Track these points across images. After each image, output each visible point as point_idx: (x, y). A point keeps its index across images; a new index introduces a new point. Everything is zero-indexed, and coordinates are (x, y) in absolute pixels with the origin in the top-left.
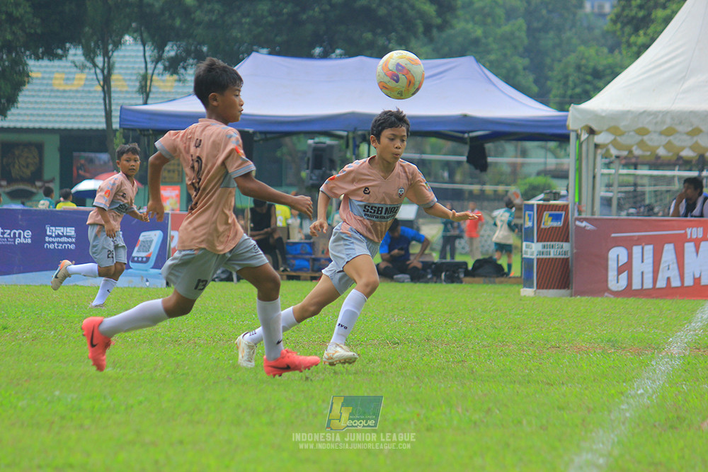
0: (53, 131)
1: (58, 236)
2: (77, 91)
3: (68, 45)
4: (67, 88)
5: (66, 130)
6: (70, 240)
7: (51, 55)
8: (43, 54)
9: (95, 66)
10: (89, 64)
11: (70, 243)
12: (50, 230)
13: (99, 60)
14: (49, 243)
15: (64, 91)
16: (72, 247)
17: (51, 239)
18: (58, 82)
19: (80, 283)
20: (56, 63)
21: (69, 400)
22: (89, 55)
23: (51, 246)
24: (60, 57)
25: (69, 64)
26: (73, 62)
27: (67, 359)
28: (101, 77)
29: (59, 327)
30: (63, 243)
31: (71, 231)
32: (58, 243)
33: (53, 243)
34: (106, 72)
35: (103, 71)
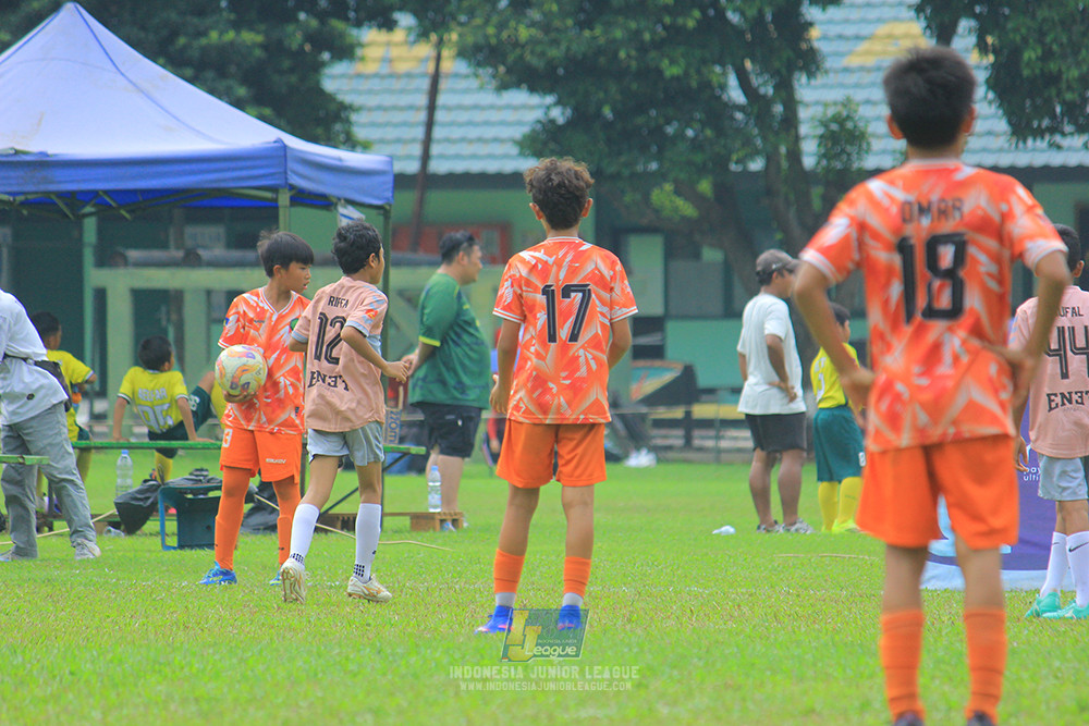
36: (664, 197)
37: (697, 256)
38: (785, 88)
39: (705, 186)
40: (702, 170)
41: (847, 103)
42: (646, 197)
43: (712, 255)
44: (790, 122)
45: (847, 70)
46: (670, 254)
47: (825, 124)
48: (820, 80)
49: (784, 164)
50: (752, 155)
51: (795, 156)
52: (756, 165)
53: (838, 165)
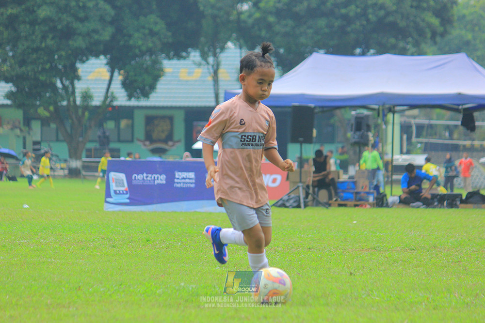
0: (180, 108)
1: (183, 178)
2: (196, 81)
3: (190, 50)
4: (190, 78)
5: (188, 107)
6: (191, 181)
7: (179, 57)
8: (174, 56)
9: (208, 64)
10: (204, 62)
11: (192, 183)
12: (178, 175)
13: (211, 59)
14: (177, 183)
15: (187, 81)
16: (193, 186)
17: (178, 181)
18: (183, 75)
19: (198, 210)
20: (182, 62)
21: (190, 289)
22: (204, 56)
23: (178, 185)
24: (184, 58)
25: (190, 62)
26: (193, 61)
27: (189, 261)
28: (212, 71)
29: (184, 240)
30: (186, 183)
31: (192, 175)
32: (184, 183)
33: (180, 183)
34: (215, 67)
35: (213, 66)
36: (41, 111)
37: (49, 125)
38: (72, 84)
39: (51, 108)
40: (50, 104)
41: (88, 88)
42: (36, 111)
43: (53, 126)
44: (73, 92)
45: (88, 80)
46: (42, 125)
47: (82, 93)
48: (80, 82)
49: (72, 103)
50: (63, 100)
51: (75, 101)
52: (65, 103)
53: (85, 103)
